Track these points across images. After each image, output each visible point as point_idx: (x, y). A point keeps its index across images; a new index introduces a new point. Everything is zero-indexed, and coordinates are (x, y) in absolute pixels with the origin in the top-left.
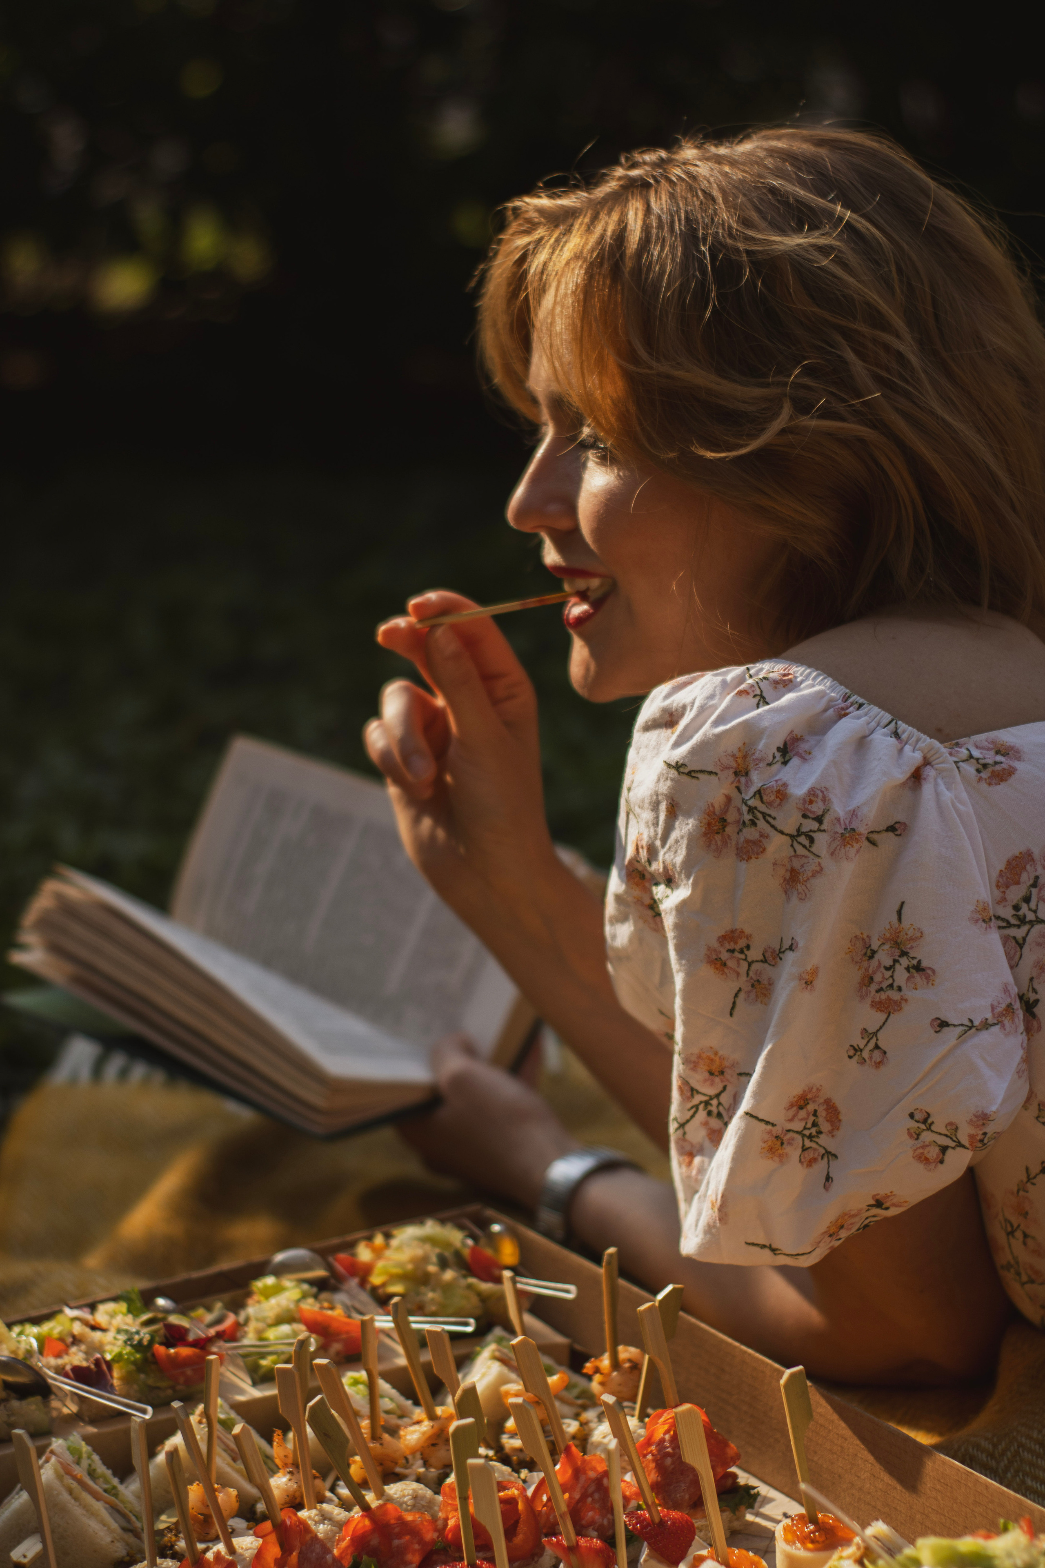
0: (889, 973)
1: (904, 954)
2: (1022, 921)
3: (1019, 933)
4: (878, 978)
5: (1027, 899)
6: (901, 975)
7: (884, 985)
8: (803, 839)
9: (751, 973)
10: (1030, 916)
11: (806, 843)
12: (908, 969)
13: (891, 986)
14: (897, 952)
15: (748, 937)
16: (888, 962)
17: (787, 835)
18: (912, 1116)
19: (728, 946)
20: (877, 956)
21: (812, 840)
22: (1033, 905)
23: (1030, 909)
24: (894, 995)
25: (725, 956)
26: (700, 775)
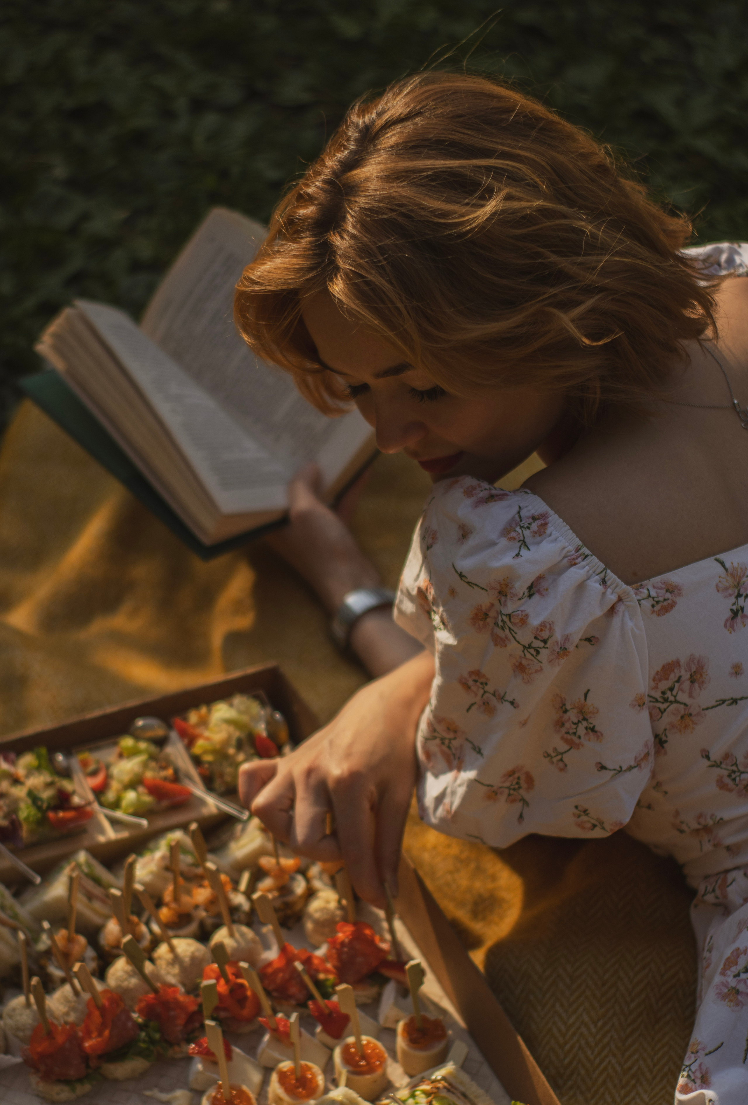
0: (574, 726)
1: (585, 719)
2: (666, 700)
3: (663, 706)
4: (567, 725)
5: (671, 689)
6: (581, 730)
7: (571, 731)
8: (532, 651)
9: (485, 697)
10: (671, 698)
11: (534, 653)
12: (586, 728)
13: (575, 734)
14: (581, 717)
15: (487, 679)
16: (575, 720)
17: (521, 645)
18: (576, 807)
19: (474, 677)
20: (568, 714)
21: (538, 652)
22: (674, 693)
23: (672, 695)
24: (575, 739)
25: (471, 683)
26: (475, 587)
